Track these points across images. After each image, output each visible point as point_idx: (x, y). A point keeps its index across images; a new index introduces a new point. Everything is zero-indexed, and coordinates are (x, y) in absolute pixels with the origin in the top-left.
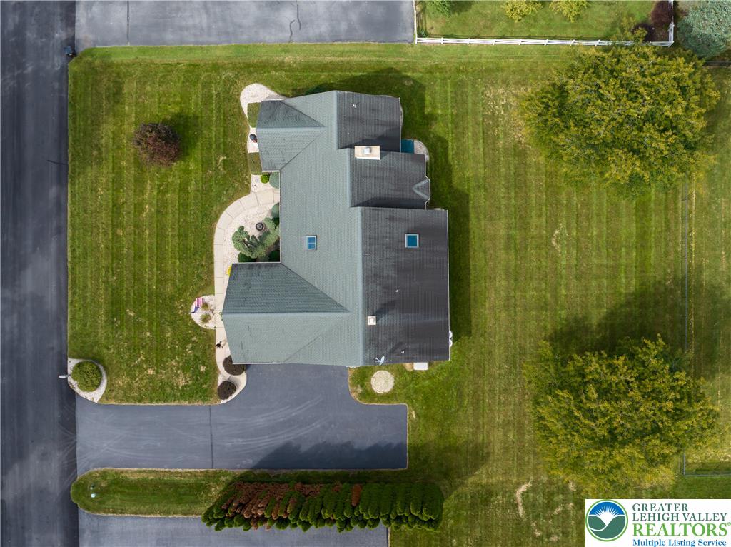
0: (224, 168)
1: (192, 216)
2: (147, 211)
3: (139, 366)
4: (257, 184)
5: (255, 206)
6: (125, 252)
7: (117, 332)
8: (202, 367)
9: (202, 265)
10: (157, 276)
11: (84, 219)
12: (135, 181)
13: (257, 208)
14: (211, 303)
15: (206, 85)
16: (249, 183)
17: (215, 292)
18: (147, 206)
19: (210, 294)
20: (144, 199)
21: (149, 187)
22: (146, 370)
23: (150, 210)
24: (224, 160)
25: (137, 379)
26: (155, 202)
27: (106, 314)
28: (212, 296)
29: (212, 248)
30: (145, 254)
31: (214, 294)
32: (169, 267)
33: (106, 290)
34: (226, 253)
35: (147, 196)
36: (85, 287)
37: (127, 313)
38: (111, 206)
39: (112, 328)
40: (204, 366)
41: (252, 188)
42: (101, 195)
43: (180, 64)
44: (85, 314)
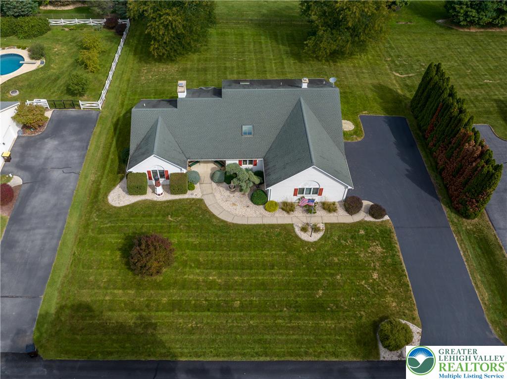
0: (179, 217)
1: (222, 241)
2: (215, 278)
3: (372, 286)
4: (195, 194)
5: (215, 196)
6: (257, 299)
7: (342, 308)
8: (361, 233)
9: (267, 233)
10: (280, 269)
11: (222, 342)
12: (184, 288)
13: (215, 194)
14: (300, 225)
15: (101, 231)
16: (193, 199)
17: (291, 223)
18: (211, 278)
19: (293, 227)
20: (204, 281)
21: (191, 277)
22: (374, 280)
23: (214, 275)
24: (171, 217)
25: (385, 288)
26: (206, 271)
27: (324, 318)
28: (294, 225)
29: (251, 225)
30: (259, 280)
31: (293, 224)
32: (270, 259)
33: (299, 318)
34: (255, 215)
35: (201, 278)
36: (297, 341)
37: (320, 297)
38: (209, 313)
39: (338, 311)
40: (359, 231)
41: (199, 197)
42: (196, 324)
43: (75, 253)
44: (327, 341)
